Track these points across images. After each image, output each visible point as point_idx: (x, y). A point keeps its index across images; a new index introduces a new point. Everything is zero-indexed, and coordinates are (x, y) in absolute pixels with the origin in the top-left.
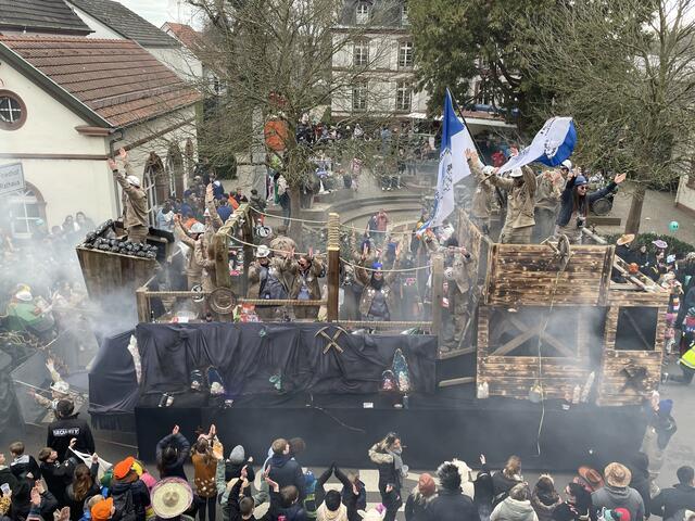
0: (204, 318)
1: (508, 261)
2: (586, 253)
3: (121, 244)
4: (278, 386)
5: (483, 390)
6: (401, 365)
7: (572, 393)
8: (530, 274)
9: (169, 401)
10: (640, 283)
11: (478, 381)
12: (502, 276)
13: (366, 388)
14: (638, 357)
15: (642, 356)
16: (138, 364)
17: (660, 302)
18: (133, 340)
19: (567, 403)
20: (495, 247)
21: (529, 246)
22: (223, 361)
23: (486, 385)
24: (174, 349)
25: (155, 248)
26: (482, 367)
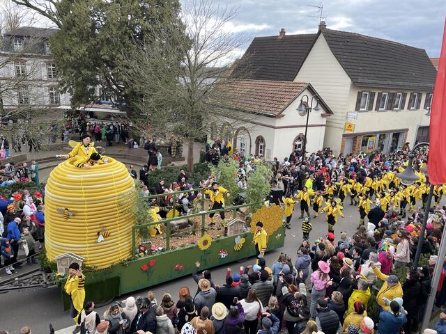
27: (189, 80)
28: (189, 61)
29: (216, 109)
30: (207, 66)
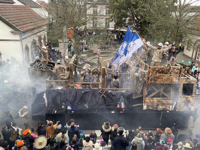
0: (65, 88)
1: (153, 71)
2: (174, 68)
3: (41, 66)
4: (87, 107)
5: (145, 107)
6: (122, 100)
7: (169, 108)
8: (159, 74)
9: (55, 112)
10: (188, 77)
11: (143, 105)
12: (151, 75)
13: (112, 107)
15: (189, 97)
16: (46, 101)
17: (194, 82)
18: (45, 94)
19: (168, 111)
20: (150, 67)
21: (159, 67)
22: (71, 100)
24: (57, 97)
25: (51, 67)
26: (145, 101)
27: (178, 14)
28: (180, 3)
29: (193, 31)
30: (191, 5)
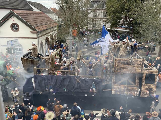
0: (49, 74)
1: (119, 62)
2: (138, 61)
3: (31, 57)
4: (65, 90)
5: (113, 92)
6: (94, 86)
7: (135, 94)
8: (124, 65)
9: (41, 93)
10: (152, 68)
11: (112, 90)
12: (117, 66)
13: (86, 91)
14: (150, 85)
15: (151, 85)
16: (34, 84)
17: (156, 73)
18: (33, 79)
19: (133, 96)
20: (116, 59)
21: (124, 59)
22: (53, 84)
23: (114, 91)
24: (42, 81)
25: (38, 58)
26: (113, 87)
